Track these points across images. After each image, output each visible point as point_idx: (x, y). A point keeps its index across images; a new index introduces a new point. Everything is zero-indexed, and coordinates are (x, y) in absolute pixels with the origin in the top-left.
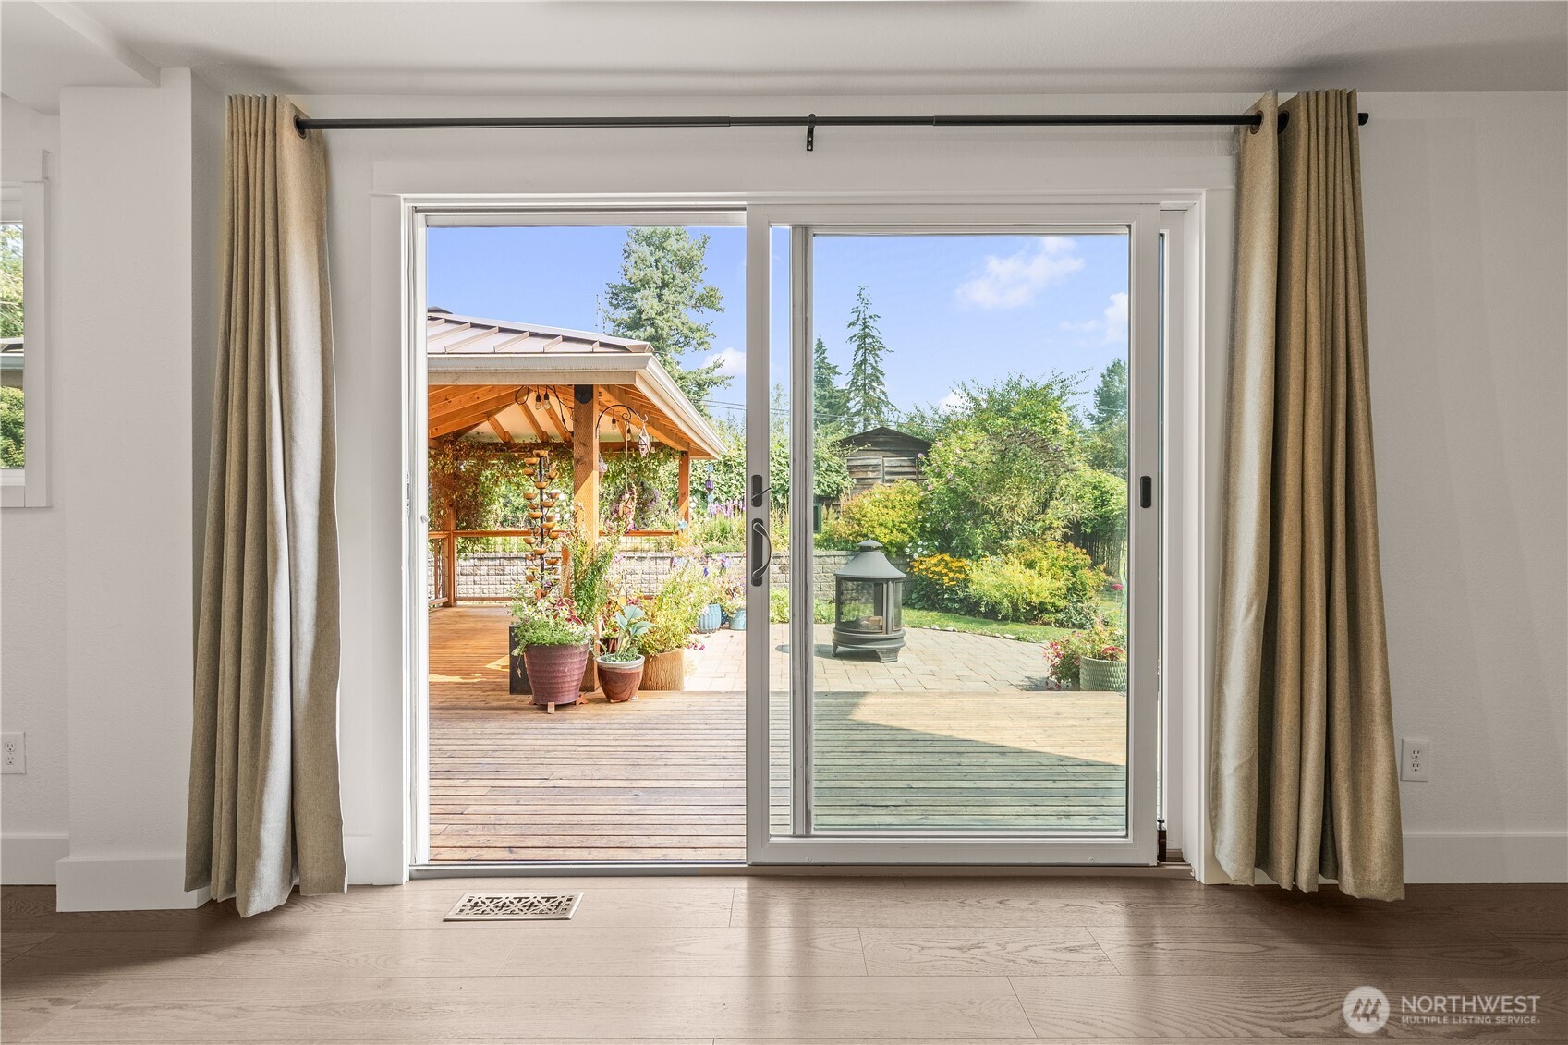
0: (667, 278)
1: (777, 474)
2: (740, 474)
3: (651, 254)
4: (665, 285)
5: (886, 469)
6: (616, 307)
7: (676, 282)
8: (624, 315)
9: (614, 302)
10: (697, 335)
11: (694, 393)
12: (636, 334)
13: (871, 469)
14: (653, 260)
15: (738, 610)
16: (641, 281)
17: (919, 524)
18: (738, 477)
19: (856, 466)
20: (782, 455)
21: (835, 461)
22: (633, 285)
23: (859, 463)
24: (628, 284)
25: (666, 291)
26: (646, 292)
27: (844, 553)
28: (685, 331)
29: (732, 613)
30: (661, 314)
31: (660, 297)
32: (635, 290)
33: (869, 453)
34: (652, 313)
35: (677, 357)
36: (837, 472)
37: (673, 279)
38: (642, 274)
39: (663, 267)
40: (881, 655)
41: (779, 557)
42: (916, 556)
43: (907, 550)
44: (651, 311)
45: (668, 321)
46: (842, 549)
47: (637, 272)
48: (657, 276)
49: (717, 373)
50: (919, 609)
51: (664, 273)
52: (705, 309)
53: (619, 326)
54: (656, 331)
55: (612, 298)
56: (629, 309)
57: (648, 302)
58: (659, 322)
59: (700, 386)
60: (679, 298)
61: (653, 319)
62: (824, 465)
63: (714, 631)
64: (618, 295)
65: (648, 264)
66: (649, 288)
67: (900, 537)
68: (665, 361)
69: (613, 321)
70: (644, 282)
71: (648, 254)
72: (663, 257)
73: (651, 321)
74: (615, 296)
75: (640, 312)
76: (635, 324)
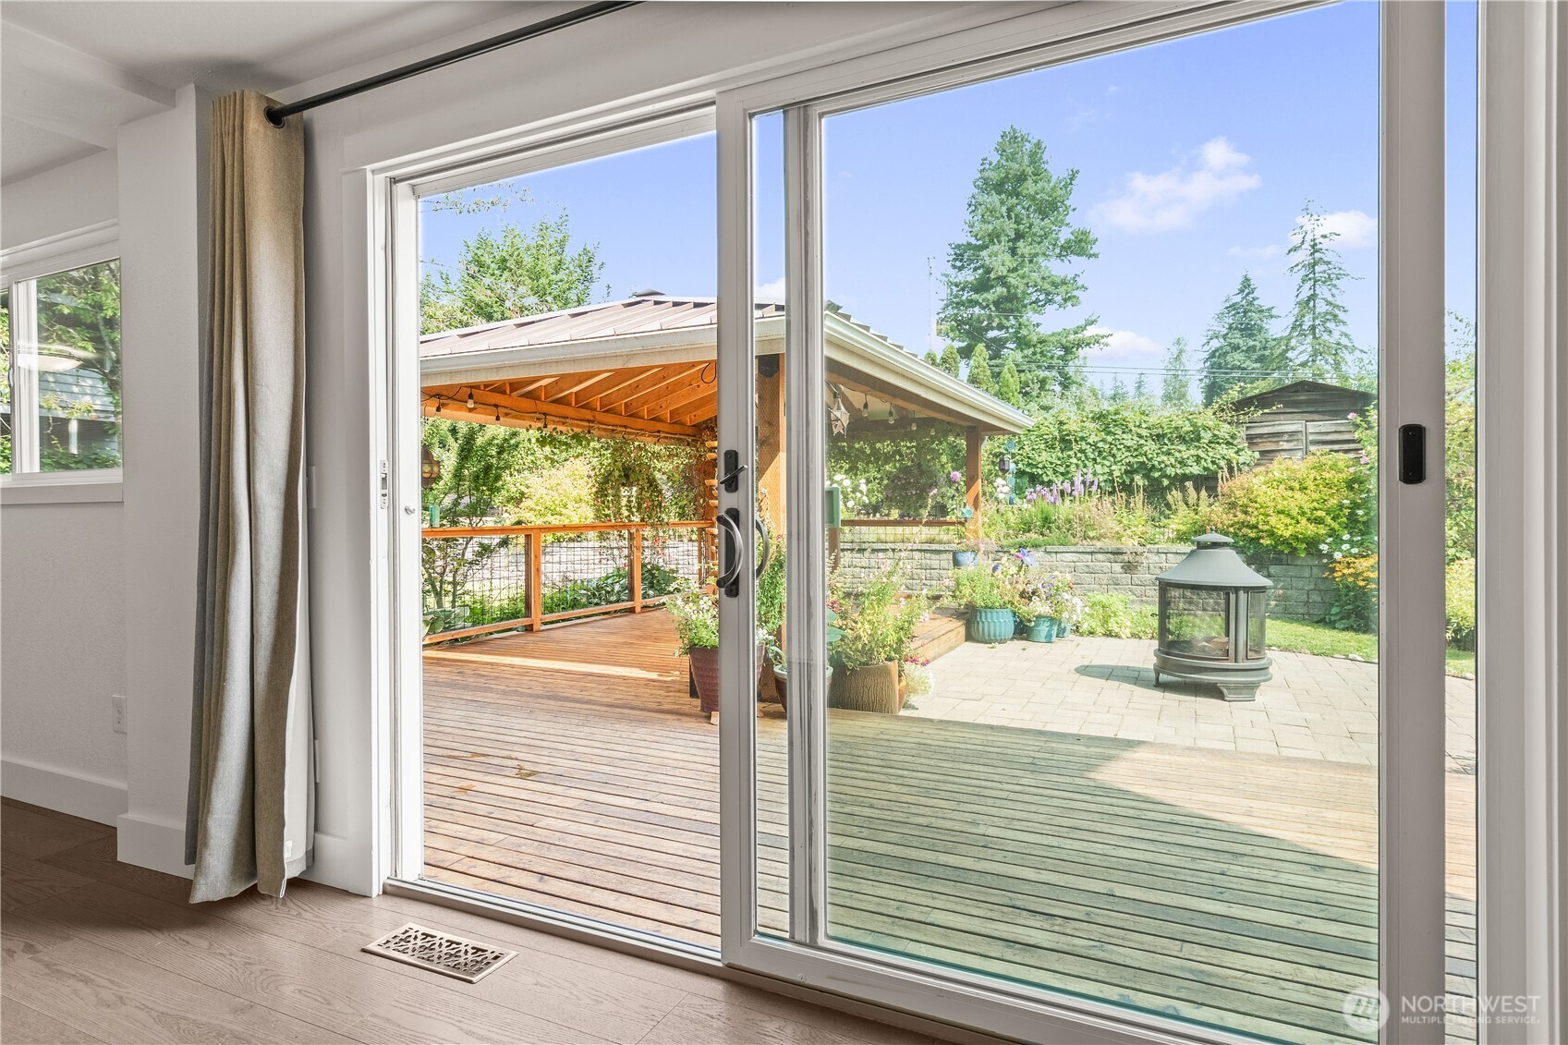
0: (1022, 227)
1: (1136, 450)
2: (1082, 451)
3: (1002, 203)
4: (1019, 236)
5: (1311, 438)
6: (961, 269)
7: (1034, 230)
8: (969, 276)
9: (958, 264)
10: (1062, 289)
11: (1058, 358)
12: (983, 297)
13: (1286, 437)
14: (1004, 209)
15: (1037, 617)
16: (989, 235)
17: (1346, 512)
18: (1079, 455)
19: (1261, 436)
20: (1144, 425)
21: (1225, 430)
22: (980, 242)
23: (1265, 430)
24: (973, 241)
25: (1021, 244)
26: (995, 248)
28: (1047, 286)
29: (1030, 621)
30: (1014, 270)
31: (1013, 251)
32: (984, 247)
33: (1282, 417)
34: (1003, 271)
35: (1035, 318)
36: (1228, 443)
37: (1030, 228)
38: (991, 227)
39: (1017, 216)
40: (1225, 691)
41: (1122, 553)
42: (1338, 556)
43: (1324, 548)
44: (1002, 268)
45: (1023, 278)
47: (985, 227)
48: (1010, 227)
49: (1091, 332)
50: (1344, 630)
51: (1018, 222)
52: (1073, 258)
53: (963, 289)
54: (1009, 291)
55: (955, 260)
56: (975, 269)
57: (999, 260)
58: (1012, 280)
59: (1067, 350)
60: (1038, 249)
61: (1005, 277)
62: (1206, 436)
63: (1002, 641)
64: (962, 256)
65: (998, 215)
66: (999, 242)
67: (1311, 530)
68: (1020, 324)
69: (956, 285)
70: (994, 237)
71: (998, 204)
72: (1017, 204)
73: (1002, 280)
74: (959, 257)
75: (988, 271)
76: (982, 286)
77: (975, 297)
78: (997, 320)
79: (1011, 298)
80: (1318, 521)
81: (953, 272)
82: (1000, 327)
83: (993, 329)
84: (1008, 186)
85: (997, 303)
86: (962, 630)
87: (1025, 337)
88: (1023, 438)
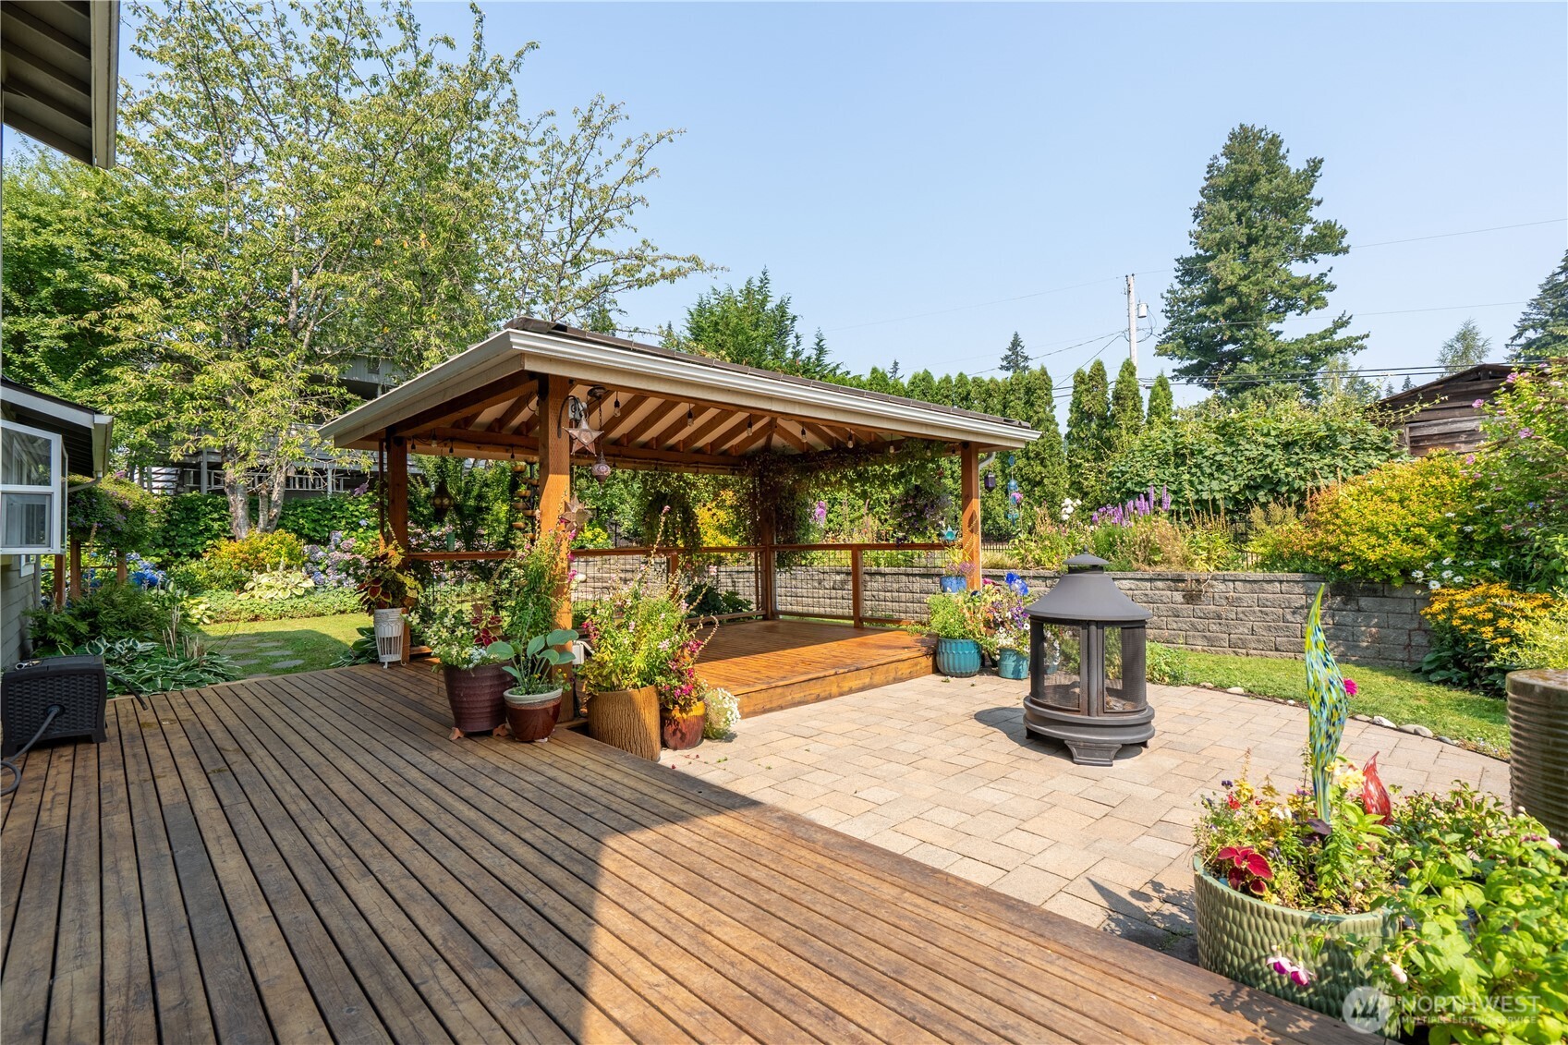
0: (1254, 231)
1: (1261, 461)
2: (1198, 466)
3: (1232, 208)
4: (1252, 240)
6: (1189, 284)
7: (1268, 232)
8: (1198, 290)
9: (1187, 279)
10: (1304, 292)
11: (1302, 368)
12: (1211, 310)
13: (1463, 438)
14: (1233, 216)
16: (1217, 245)
18: (1194, 470)
19: (1429, 437)
20: (1273, 433)
21: (1374, 433)
22: (1208, 253)
23: (1435, 430)
24: (1201, 252)
25: (1253, 249)
26: (1222, 257)
27: (1298, 576)
28: (1285, 290)
30: (1246, 278)
31: (1244, 258)
32: (1212, 258)
33: (1457, 412)
34: (1232, 279)
35: (1274, 327)
36: (1378, 449)
37: (1264, 230)
38: (1218, 235)
39: (1248, 220)
40: (1074, 750)
42: (1435, 586)
43: (1418, 574)
44: (1231, 277)
46: (1297, 571)
47: (1213, 236)
48: (1240, 232)
49: (1341, 335)
51: (1249, 226)
52: (1320, 257)
54: (1240, 300)
55: (1183, 275)
56: (1204, 282)
57: (1229, 269)
58: (1243, 288)
59: (1314, 358)
60: (1273, 251)
61: (1235, 286)
62: (1346, 442)
64: (1190, 270)
65: (1226, 221)
66: (1228, 251)
67: (1408, 551)
68: (1255, 334)
69: (1184, 302)
70: (1223, 245)
71: (1226, 210)
72: (1250, 208)
73: (1232, 290)
74: (1187, 272)
75: (1216, 281)
76: (1212, 298)
77: (1202, 309)
78: (1228, 333)
79: (1244, 307)
80: (1418, 541)
81: (1178, 286)
82: (1234, 340)
83: (1226, 343)
84: (1239, 190)
85: (1226, 316)
86: (928, 662)
87: (1261, 347)
88: (1138, 454)
